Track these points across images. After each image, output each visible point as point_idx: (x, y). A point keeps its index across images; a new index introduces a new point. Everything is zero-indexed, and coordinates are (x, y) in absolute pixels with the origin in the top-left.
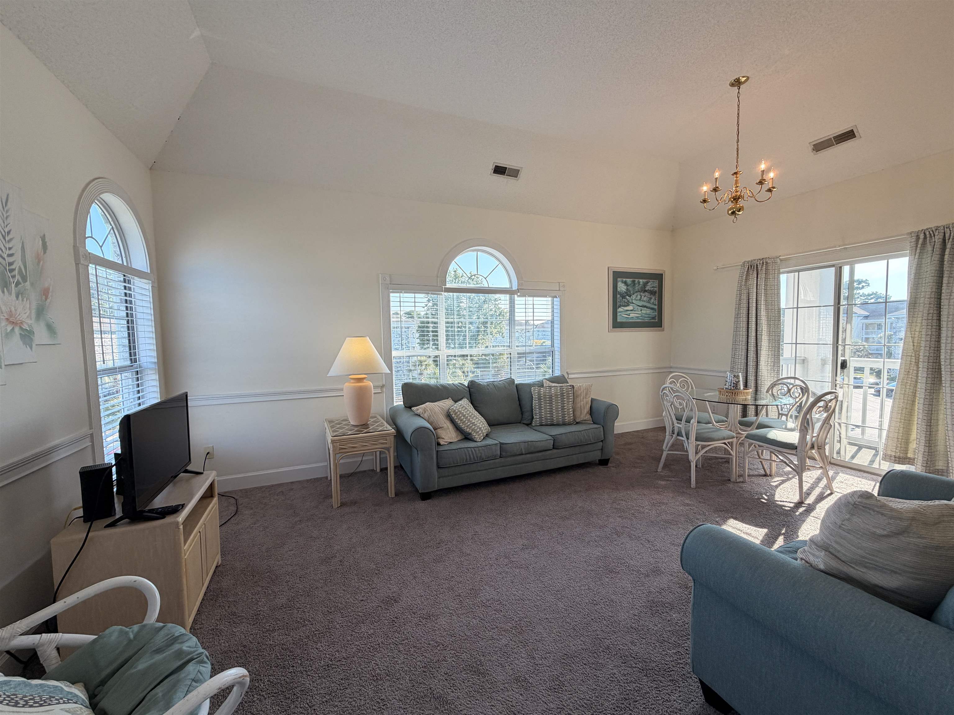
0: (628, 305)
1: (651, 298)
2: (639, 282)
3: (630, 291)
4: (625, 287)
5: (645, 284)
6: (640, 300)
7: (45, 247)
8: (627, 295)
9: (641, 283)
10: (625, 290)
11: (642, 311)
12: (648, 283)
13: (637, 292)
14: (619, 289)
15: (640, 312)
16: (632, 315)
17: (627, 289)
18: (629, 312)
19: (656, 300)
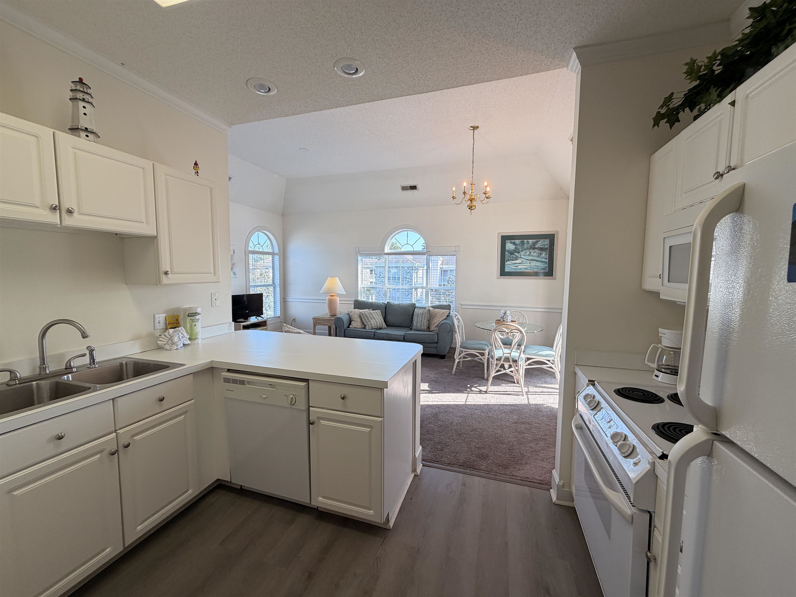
0: (516, 259)
1: (541, 254)
2: (528, 243)
3: (518, 249)
4: (514, 247)
5: (534, 244)
6: (529, 255)
7: (234, 252)
8: (516, 252)
9: (530, 243)
10: (514, 249)
11: (531, 264)
12: (538, 242)
13: (525, 249)
14: (507, 248)
15: (529, 265)
16: (519, 267)
17: (516, 248)
18: (517, 265)
19: (547, 255)
